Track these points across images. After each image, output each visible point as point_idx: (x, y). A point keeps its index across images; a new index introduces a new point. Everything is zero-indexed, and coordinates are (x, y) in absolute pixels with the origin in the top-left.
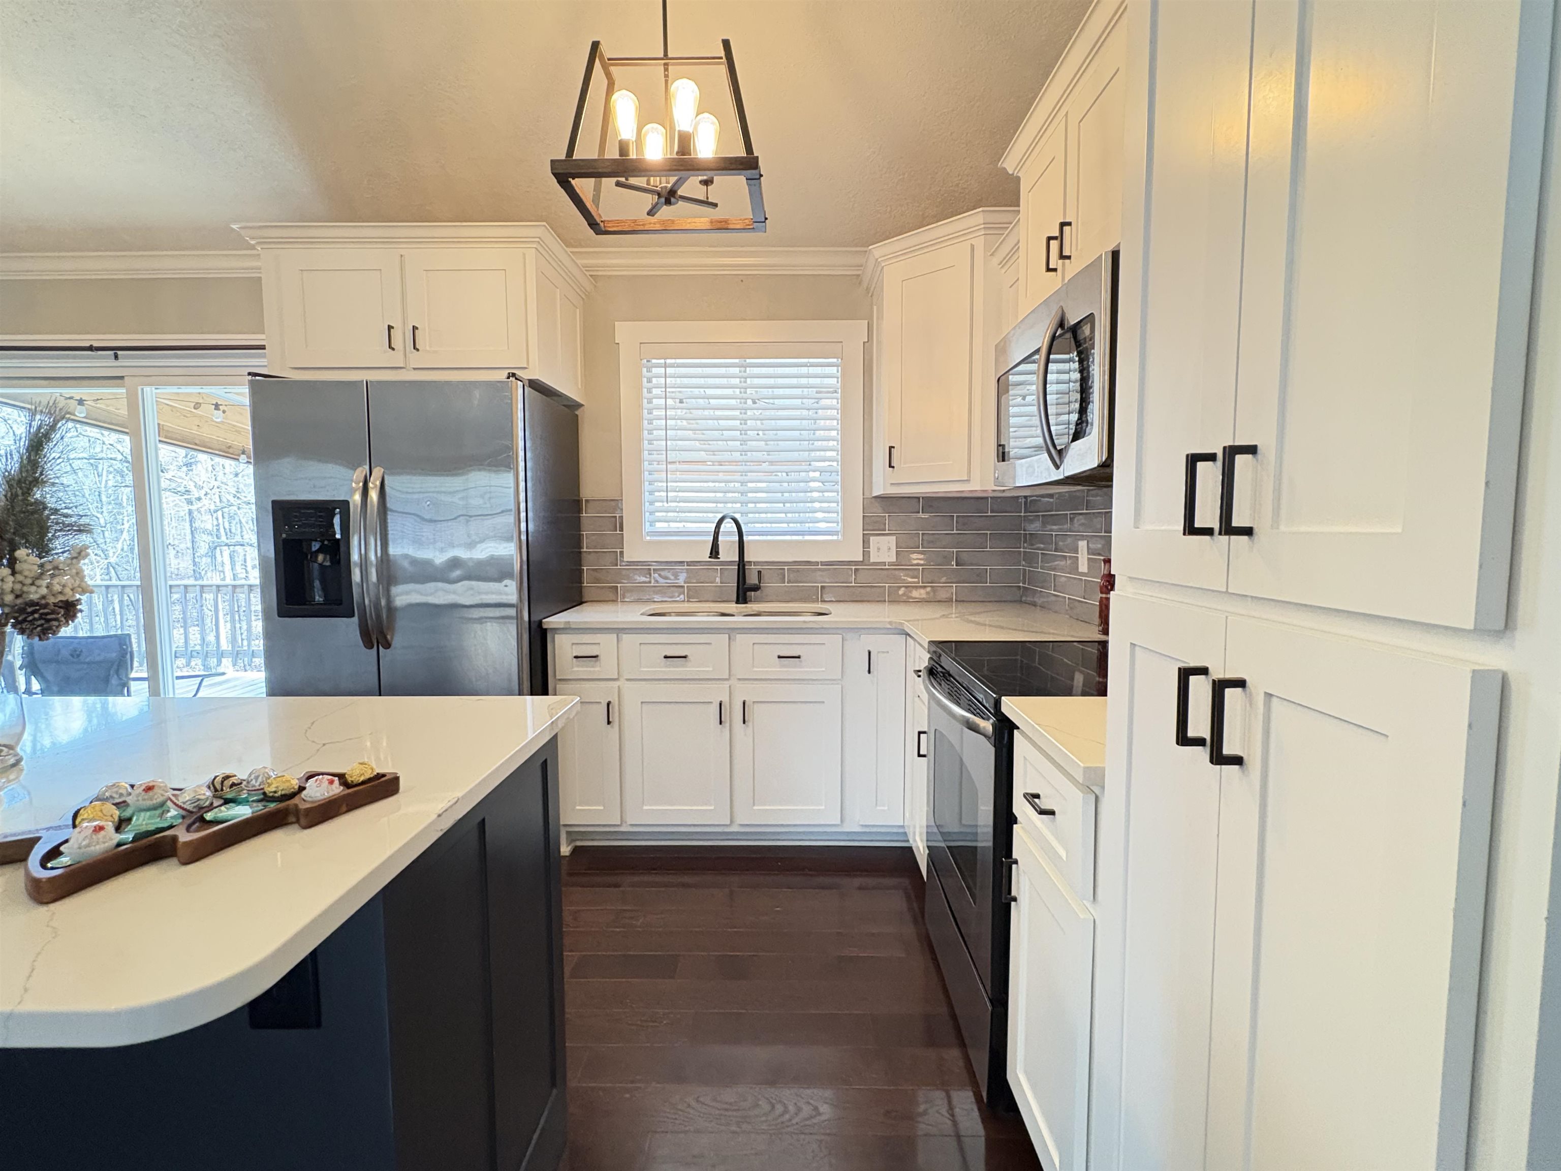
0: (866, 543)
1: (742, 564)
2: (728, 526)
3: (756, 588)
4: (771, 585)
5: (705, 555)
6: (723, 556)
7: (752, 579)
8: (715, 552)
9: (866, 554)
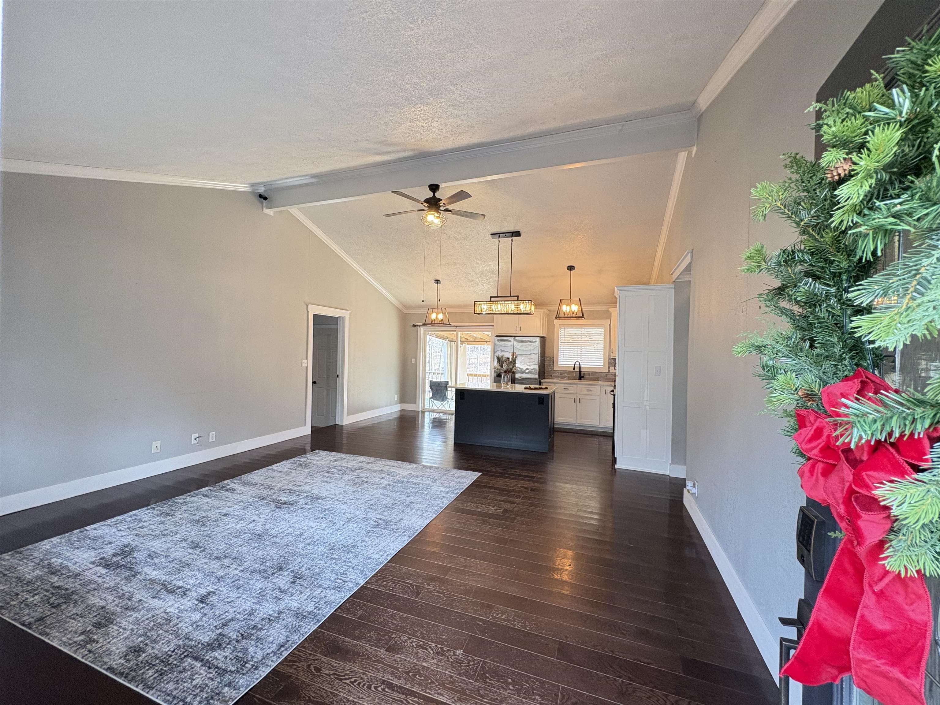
0: (609, 368)
1: (580, 371)
2: (577, 363)
3: (583, 377)
4: (587, 376)
5: (572, 370)
6: (576, 370)
7: (582, 375)
8: (574, 369)
9: (609, 371)
